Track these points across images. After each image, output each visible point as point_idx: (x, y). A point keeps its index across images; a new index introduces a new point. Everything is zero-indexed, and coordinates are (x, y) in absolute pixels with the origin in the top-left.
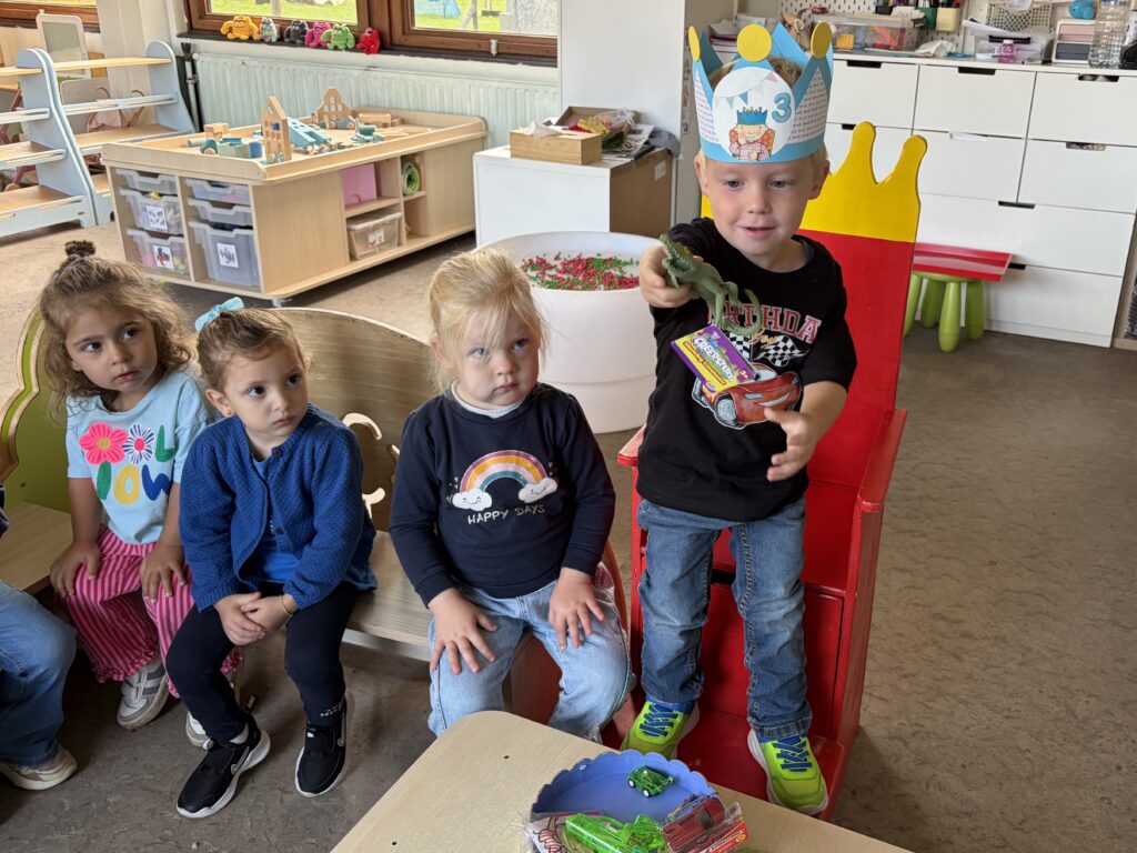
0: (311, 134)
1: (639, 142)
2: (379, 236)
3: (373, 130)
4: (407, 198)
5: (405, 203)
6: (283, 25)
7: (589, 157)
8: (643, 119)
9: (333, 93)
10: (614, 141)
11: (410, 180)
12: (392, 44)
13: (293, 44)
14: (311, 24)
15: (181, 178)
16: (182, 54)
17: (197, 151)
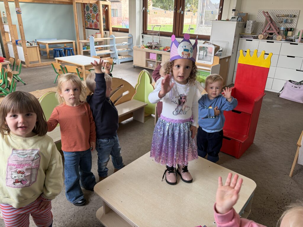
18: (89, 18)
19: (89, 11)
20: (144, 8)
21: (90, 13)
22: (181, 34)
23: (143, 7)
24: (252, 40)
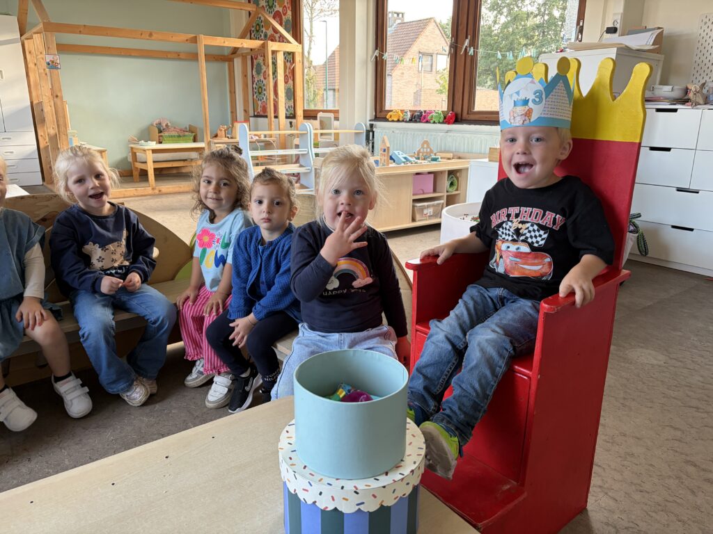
0: (405, 158)
2: (430, 211)
3: (438, 158)
4: (448, 194)
5: (447, 196)
6: (413, 112)
9: (426, 142)
11: (452, 184)
12: (461, 120)
13: (416, 122)
14: (425, 112)
16: (369, 128)
18: (260, 90)
19: (262, 74)
20: (377, 51)
21: (262, 79)
22: (468, 113)
23: (376, 49)
24: (675, 110)
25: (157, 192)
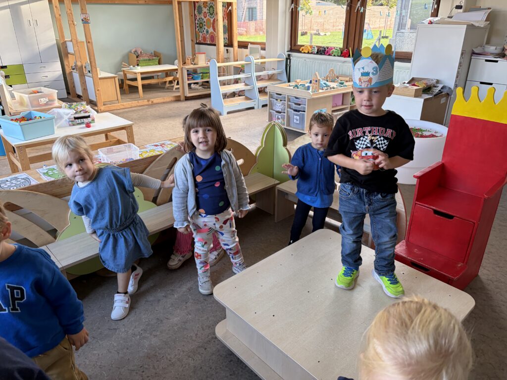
0: (325, 83)
1: (436, 90)
3: (344, 83)
4: (351, 105)
5: (350, 107)
6: (319, 47)
7: (417, 95)
8: (440, 82)
9: (332, 71)
10: (427, 89)
13: (321, 54)
14: (328, 48)
15: (288, 96)
16: (287, 57)
17: (292, 88)
18: (201, 26)
19: (202, 14)
20: (293, 4)
21: (203, 17)
25: (150, 102)
